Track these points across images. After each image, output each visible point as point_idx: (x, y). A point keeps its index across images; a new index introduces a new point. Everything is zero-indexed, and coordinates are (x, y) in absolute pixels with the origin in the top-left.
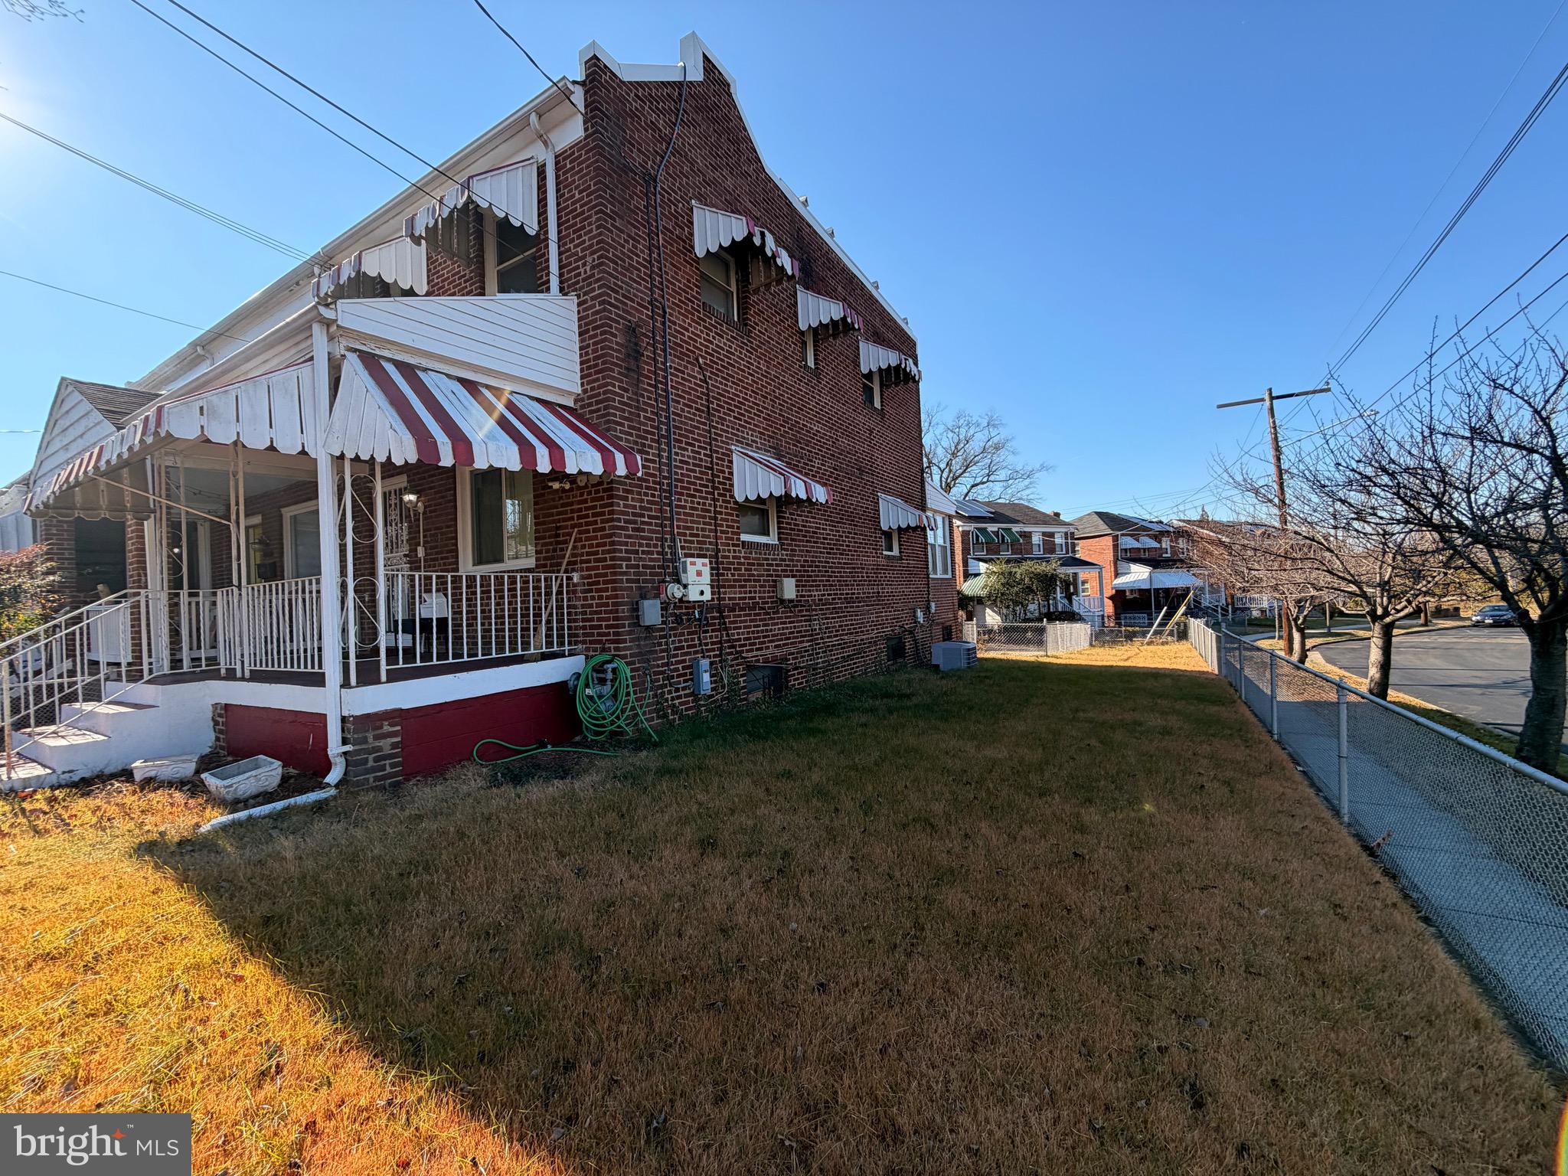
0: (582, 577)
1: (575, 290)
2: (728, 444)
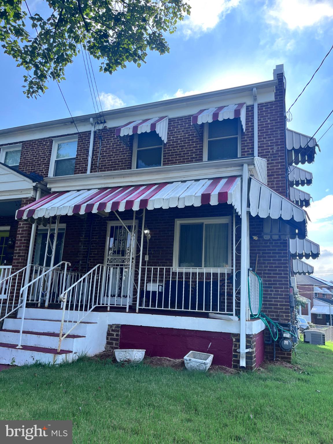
1: (266, 158)
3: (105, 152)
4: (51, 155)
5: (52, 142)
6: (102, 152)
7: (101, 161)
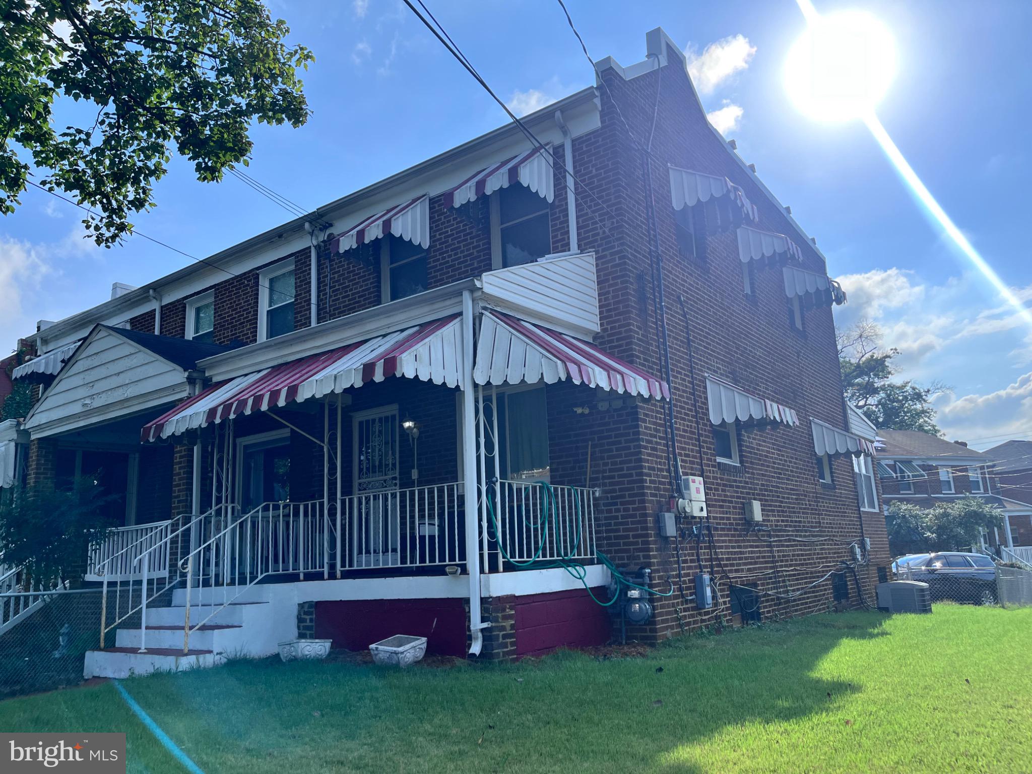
0: (604, 492)
1: (593, 247)
2: (702, 371)
3: (337, 281)
4: (257, 302)
5: (258, 278)
6: (333, 283)
7: (333, 301)
